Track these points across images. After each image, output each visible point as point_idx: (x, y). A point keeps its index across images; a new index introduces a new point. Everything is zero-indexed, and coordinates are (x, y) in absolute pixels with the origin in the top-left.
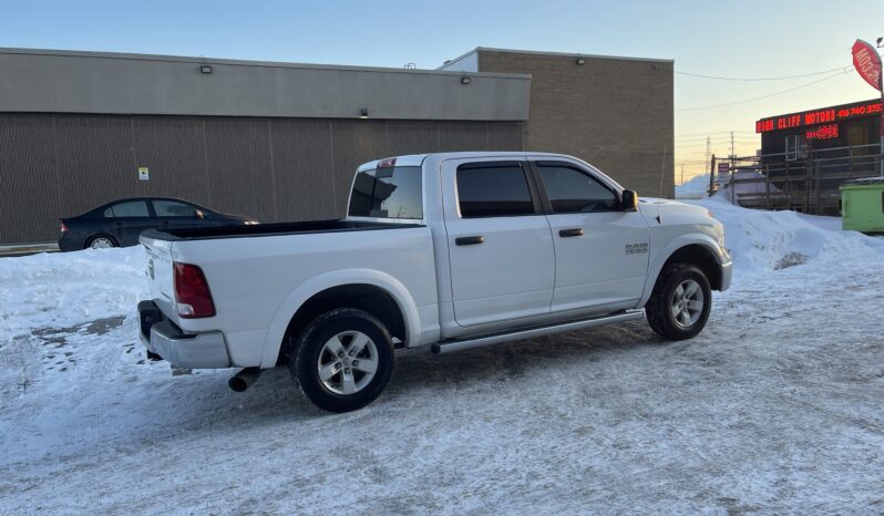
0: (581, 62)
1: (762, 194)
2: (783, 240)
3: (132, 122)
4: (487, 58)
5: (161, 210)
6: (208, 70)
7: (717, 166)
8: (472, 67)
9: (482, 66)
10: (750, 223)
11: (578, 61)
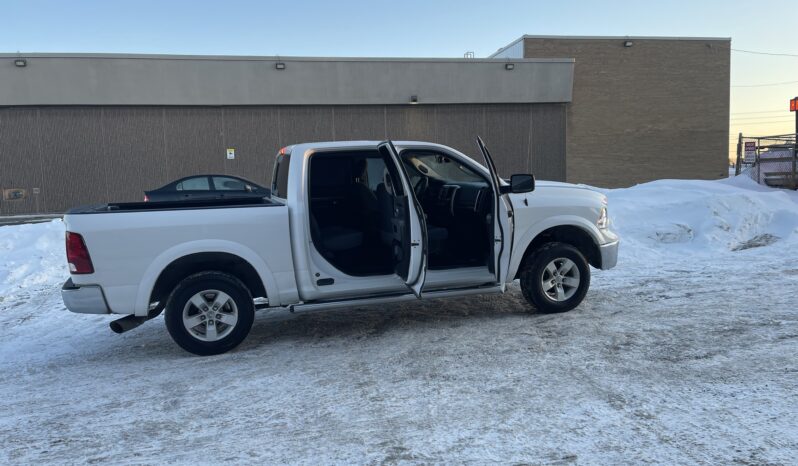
0: (629, 44)
1: (787, 174)
2: (756, 221)
3: (223, 111)
4: (533, 45)
5: (219, 185)
6: (281, 66)
7: (744, 145)
8: (518, 54)
9: (527, 54)
10: (722, 204)
11: (625, 43)
